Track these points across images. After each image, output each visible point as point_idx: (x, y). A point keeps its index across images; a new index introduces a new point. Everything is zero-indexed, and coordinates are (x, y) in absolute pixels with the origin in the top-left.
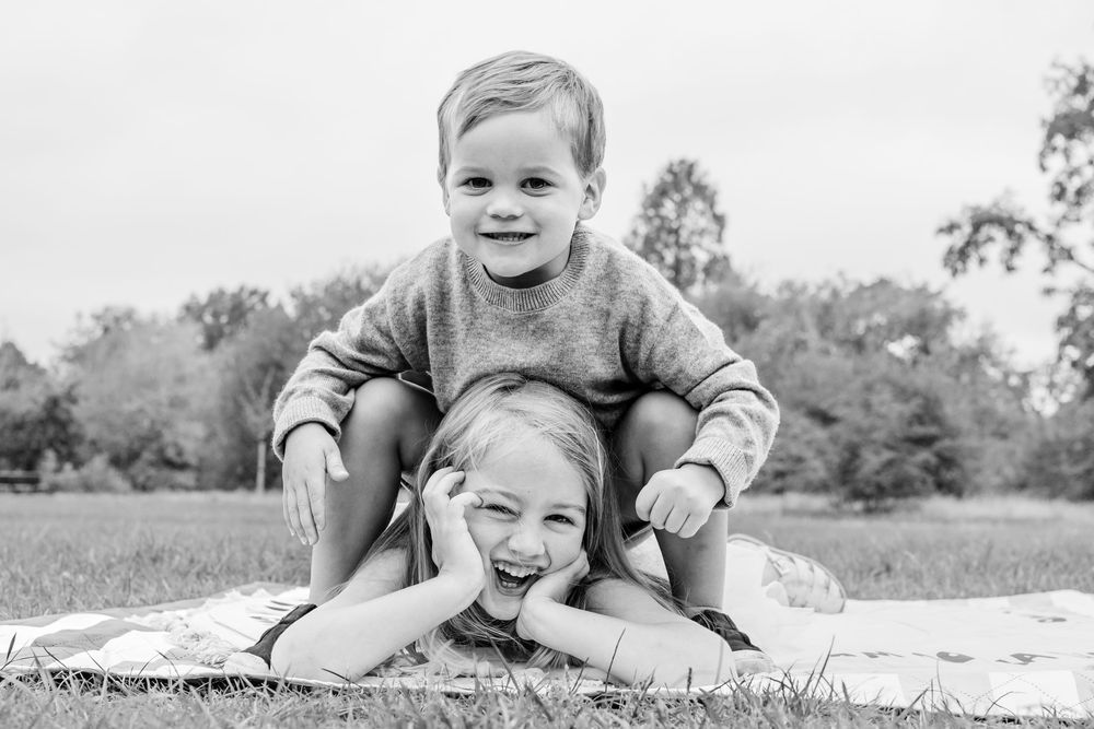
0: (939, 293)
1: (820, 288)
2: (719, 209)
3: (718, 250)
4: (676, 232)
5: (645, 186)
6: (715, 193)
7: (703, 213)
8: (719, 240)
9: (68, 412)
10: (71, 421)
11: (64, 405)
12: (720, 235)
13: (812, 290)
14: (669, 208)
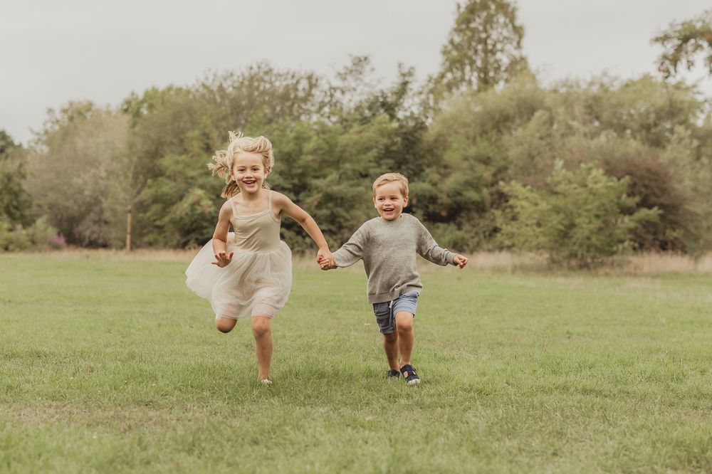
0: (694, 86)
1: (591, 84)
2: (518, 22)
3: (516, 53)
4: (484, 42)
5: (459, 7)
6: (514, 10)
7: (506, 25)
8: (519, 46)
9: (19, 185)
10: (21, 191)
11: (16, 179)
12: (519, 43)
13: (584, 86)
14: (477, 23)
